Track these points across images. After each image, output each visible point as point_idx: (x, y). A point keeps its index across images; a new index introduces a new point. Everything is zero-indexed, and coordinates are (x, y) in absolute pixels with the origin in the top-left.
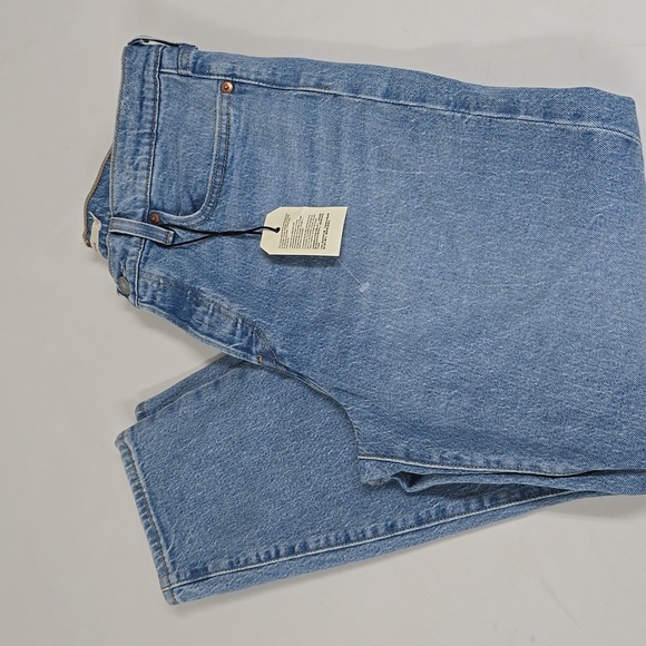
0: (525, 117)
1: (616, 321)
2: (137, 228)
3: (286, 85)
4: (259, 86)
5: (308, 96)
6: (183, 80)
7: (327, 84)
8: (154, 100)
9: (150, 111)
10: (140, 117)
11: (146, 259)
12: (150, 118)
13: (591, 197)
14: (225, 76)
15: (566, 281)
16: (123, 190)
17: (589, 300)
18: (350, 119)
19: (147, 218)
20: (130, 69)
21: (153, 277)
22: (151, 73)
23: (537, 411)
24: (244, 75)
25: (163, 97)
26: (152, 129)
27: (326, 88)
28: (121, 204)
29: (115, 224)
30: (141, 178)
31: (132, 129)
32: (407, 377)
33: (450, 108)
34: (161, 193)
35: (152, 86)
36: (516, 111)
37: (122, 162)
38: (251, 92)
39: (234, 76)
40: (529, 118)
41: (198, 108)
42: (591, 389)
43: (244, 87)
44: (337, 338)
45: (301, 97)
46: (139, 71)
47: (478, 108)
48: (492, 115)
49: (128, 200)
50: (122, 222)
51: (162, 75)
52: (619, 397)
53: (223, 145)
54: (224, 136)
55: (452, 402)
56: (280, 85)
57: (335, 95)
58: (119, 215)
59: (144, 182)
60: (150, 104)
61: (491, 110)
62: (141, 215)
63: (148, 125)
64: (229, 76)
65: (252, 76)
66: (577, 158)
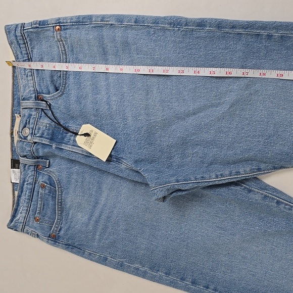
0: (210, 28)
1: (262, 110)
2: (34, 104)
3: (86, 22)
4: (73, 25)
5: (98, 26)
6: (35, 30)
7: (107, 20)
8: (24, 43)
9: (24, 49)
10: (21, 53)
11: (41, 117)
12: (25, 52)
13: (245, 60)
14: (56, 23)
15: (239, 96)
16: (25, 87)
17: (250, 103)
18: (120, 35)
19: (37, 98)
20: (9, 32)
21: (44, 124)
22: (19, 31)
23: (231, 152)
24: (65, 21)
25: (28, 41)
26: (28, 57)
27: (106, 21)
28: (25, 94)
29: (23, 104)
30: (30, 80)
31: (21, 59)
32: (172, 149)
33: (172, 26)
34: (40, 85)
35: (21, 38)
36: (205, 26)
37: (21, 74)
38: (70, 28)
39: (59, 23)
40: (211, 29)
41: (47, 41)
42: (255, 139)
43: (66, 27)
44: (135, 137)
45: (95, 27)
46: (13, 32)
47: (186, 25)
48: (193, 28)
49: (27, 91)
50: (26, 103)
51: (24, 31)
52: (266, 141)
53: (64, 56)
54: (64, 52)
55: (194, 155)
56: (83, 22)
57: (111, 24)
58: (24, 99)
59: (32, 82)
60: (24, 46)
61: (193, 26)
62: (34, 97)
63: (26, 56)
64: (58, 23)
65: (69, 21)
66: (236, 44)
